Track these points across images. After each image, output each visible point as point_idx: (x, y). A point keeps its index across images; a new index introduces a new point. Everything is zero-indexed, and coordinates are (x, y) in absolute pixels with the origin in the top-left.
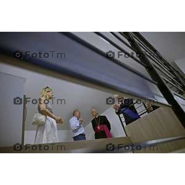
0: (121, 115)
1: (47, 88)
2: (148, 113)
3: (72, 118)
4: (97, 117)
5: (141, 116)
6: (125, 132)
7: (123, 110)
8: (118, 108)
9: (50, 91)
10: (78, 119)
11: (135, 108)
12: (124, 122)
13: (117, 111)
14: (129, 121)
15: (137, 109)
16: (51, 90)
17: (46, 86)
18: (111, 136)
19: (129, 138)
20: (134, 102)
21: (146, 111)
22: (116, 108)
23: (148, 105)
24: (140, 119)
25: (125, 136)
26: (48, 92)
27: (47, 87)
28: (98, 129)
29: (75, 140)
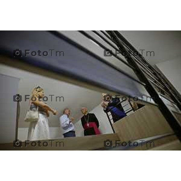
0: (109, 113)
1: (37, 88)
2: (134, 111)
3: (62, 116)
4: (86, 115)
5: (127, 114)
6: (113, 129)
7: (110, 108)
8: (106, 107)
9: (41, 91)
10: (68, 117)
11: (122, 106)
12: (111, 119)
13: (105, 109)
14: (116, 118)
15: (123, 107)
16: (42, 89)
17: (37, 86)
18: (99, 133)
19: (117, 134)
20: (121, 100)
21: (131, 109)
22: (104, 106)
23: (134, 104)
24: (127, 116)
25: (113, 132)
26: (39, 91)
27: (39, 87)
28: (87, 126)
29: (65, 137)
